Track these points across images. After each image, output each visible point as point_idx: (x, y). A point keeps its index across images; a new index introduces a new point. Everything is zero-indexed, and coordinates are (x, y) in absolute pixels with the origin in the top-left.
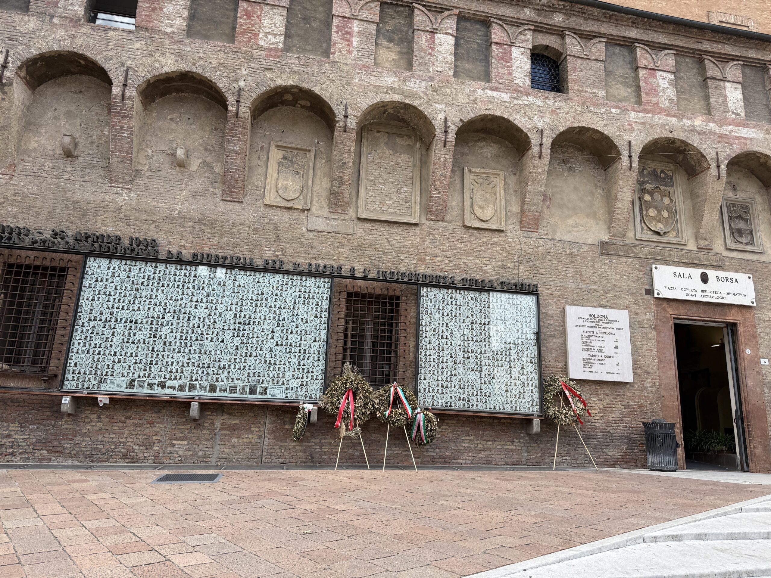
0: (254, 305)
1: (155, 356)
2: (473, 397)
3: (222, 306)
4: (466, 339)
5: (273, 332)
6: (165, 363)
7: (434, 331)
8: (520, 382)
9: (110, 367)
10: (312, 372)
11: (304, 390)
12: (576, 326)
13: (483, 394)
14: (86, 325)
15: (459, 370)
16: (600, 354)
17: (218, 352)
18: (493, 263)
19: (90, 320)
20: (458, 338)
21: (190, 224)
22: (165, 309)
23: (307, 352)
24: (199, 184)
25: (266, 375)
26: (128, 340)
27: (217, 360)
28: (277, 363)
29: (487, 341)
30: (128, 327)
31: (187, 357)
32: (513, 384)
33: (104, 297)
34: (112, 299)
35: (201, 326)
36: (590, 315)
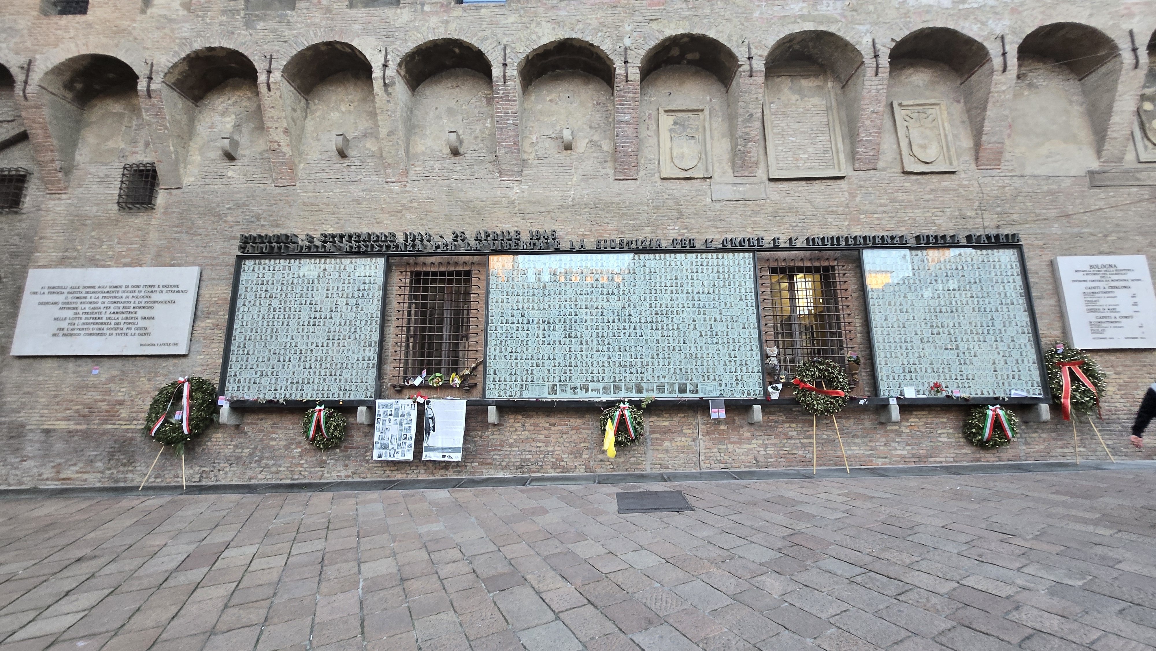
0: (669, 292)
1: (573, 357)
2: (951, 382)
3: (634, 296)
4: (932, 310)
5: (694, 321)
6: (584, 365)
7: (890, 305)
8: (1011, 359)
9: (530, 372)
10: (746, 364)
11: (740, 385)
12: (1074, 281)
13: (965, 377)
14: (499, 329)
15: (929, 349)
16: (1113, 315)
17: (639, 348)
18: (948, 214)
19: (502, 323)
20: (922, 311)
21: (586, 210)
22: (576, 305)
23: (736, 341)
24: (589, 166)
25: (694, 371)
26: (544, 341)
27: (639, 357)
28: (705, 356)
29: (960, 310)
30: (541, 328)
31: (606, 356)
32: (1002, 362)
33: (513, 297)
34: (521, 300)
35: (616, 320)
36: (1091, 267)
